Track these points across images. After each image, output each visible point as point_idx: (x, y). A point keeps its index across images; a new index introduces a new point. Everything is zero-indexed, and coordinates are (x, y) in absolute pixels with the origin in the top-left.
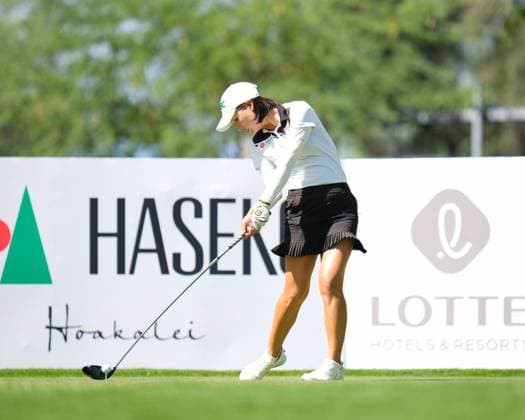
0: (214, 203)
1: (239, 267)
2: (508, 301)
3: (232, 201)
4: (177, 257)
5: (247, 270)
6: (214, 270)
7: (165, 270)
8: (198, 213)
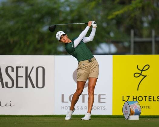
0: (17, 68)
1: (24, 86)
2: (99, 96)
3: (23, 67)
4: (7, 83)
5: (26, 87)
6: (17, 87)
7: (3, 87)
8: (13, 71)
